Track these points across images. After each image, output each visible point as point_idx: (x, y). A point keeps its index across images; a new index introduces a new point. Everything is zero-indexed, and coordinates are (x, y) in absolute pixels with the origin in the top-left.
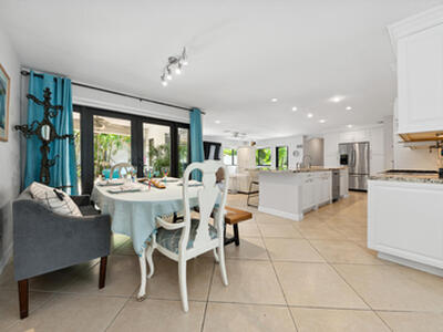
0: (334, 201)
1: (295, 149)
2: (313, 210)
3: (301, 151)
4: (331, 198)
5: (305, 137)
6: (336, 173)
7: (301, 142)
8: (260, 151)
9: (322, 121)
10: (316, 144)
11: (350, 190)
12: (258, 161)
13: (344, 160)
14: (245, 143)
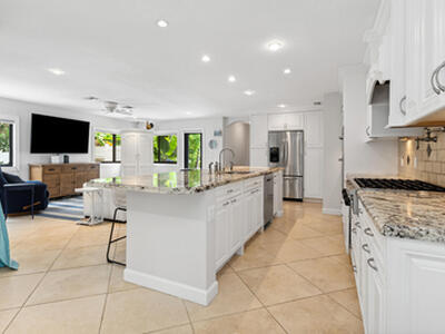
0: (267, 225)
1: (212, 138)
2: (235, 256)
3: (220, 140)
4: (262, 224)
5: (225, 119)
6: (268, 178)
7: (220, 127)
8: (161, 139)
9: (249, 93)
10: (239, 130)
11: (285, 199)
12: (157, 154)
13: (274, 156)
14: (137, 124)
